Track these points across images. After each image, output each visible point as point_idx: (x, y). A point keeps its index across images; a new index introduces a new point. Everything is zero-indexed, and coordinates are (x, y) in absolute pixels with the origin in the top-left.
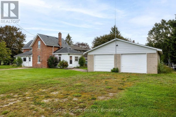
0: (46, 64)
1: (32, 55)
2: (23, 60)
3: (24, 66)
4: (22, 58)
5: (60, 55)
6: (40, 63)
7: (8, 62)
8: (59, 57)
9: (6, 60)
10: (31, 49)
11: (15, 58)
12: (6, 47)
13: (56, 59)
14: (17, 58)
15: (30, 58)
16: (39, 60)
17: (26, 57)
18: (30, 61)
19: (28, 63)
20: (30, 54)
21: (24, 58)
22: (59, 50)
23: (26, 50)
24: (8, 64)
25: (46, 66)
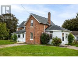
0: (39, 41)
1: (25, 32)
2: (18, 36)
3: (19, 42)
4: (17, 35)
5: (52, 32)
6: (33, 39)
7: (7, 38)
8: (51, 34)
9: (6, 36)
10: (24, 28)
11: (12, 35)
12: (6, 27)
13: (48, 36)
14: (13, 35)
15: (23, 35)
16: (32, 37)
17: (20, 34)
18: (23, 37)
19: (22, 39)
20: (24, 32)
21: (19, 35)
22: (49, 28)
23: (20, 29)
24: (7, 39)
25: (39, 43)
